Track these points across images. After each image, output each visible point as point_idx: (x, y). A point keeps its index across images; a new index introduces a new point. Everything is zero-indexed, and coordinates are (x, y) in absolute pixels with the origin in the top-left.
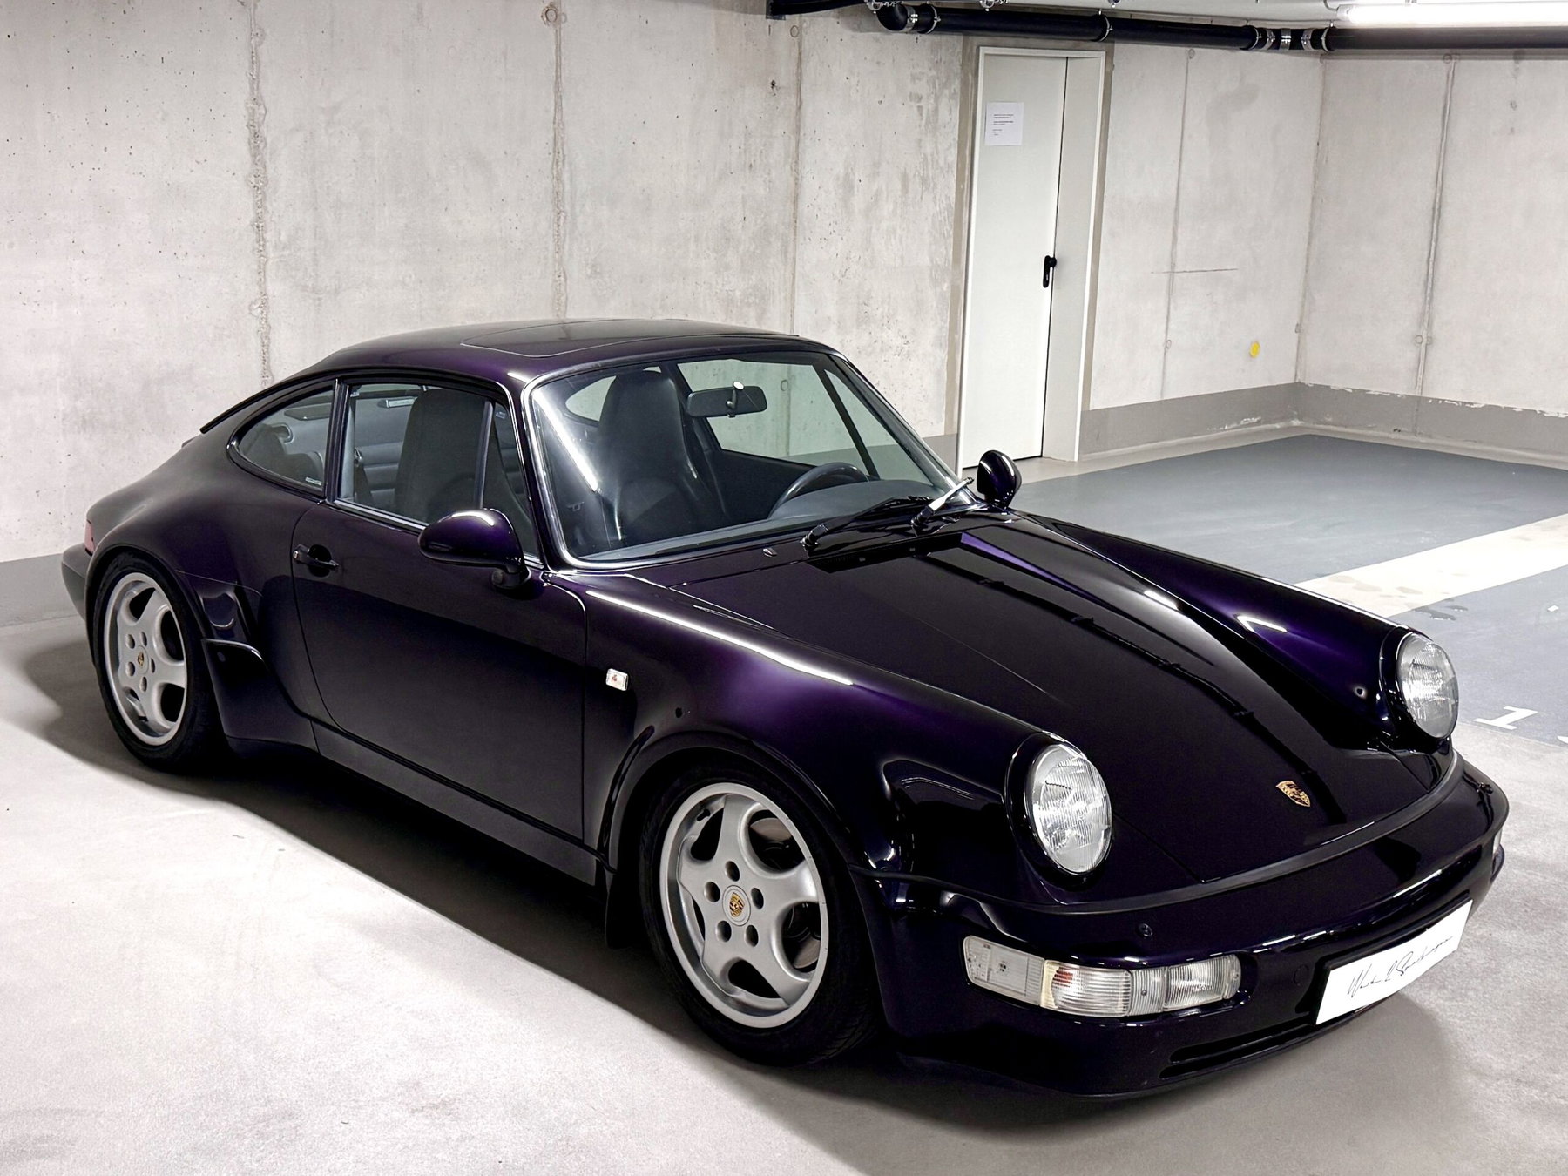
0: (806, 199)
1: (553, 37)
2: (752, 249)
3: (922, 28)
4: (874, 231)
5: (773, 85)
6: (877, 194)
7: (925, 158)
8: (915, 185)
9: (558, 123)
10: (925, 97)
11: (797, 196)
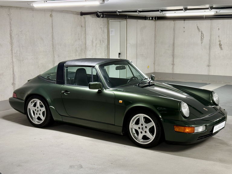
0: (87, 44)
1: (51, 19)
2: (80, 52)
3: (103, 17)
4: (96, 49)
5: (82, 26)
6: (97, 43)
7: (103, 37)
8: (102, 42)
9: (52, 32)
10: (102, 28)
11: (86, 44)
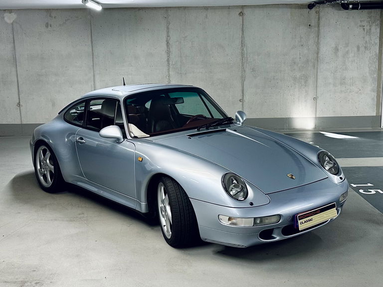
1: (241, 19)
2: (303, 65)
4: (346, 61)
5: (310, 25)
6: (348, 51)
7: (366, 42)
8: (362, 49)
9: (243, 38)
10: (365, 26)
11: (318, 52)
